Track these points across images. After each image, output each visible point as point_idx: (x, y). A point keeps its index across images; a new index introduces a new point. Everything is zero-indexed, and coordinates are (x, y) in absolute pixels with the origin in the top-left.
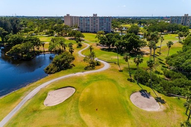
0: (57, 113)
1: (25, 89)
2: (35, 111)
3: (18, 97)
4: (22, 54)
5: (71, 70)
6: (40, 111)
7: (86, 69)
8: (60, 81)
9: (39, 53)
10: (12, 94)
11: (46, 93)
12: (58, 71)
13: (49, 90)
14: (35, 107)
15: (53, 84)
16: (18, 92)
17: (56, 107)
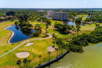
0: (27, 48)
1: (22, 41)
2: (22, 47)
3: (20, 43)
4: (26, 30)
5: (38, 37)
6: (24, 47)
7: (43, 37)
8: (32, 40)
9: (31, 30)
10: (19, 42)
11: (27, 43)
12: (33, 37)
13: (28, 42)
14: (23, 46)
15: (30, 41)
16: (20, 42)
17: (27, 47)
